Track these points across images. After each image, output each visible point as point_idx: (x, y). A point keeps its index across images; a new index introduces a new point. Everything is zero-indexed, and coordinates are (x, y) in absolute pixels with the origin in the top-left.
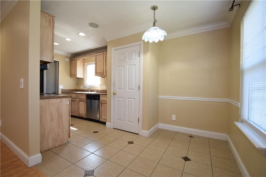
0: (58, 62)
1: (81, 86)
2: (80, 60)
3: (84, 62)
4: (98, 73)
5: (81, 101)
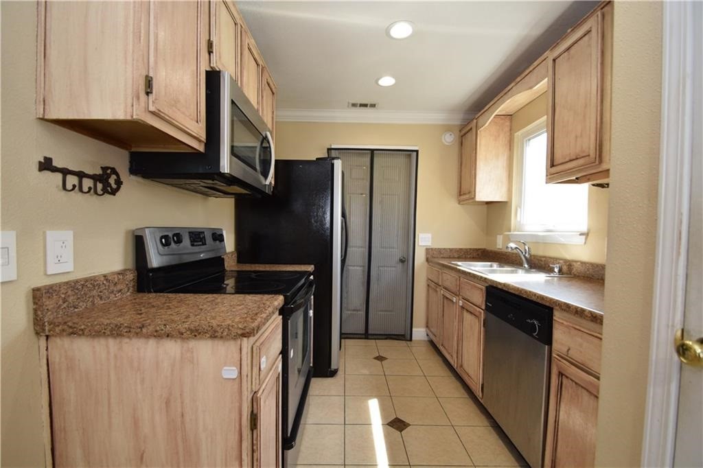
0: (415, 153)
1: (498, 236)
2: (487, 125)
3: (510, 130)
4: (564, 161)
5: (467, 311)
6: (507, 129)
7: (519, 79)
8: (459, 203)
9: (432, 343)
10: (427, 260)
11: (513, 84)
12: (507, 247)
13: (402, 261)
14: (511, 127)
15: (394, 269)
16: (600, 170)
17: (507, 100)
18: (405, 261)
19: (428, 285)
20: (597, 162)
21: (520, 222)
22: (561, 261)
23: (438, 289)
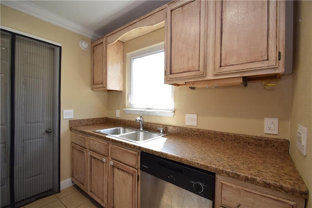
0: (59, 48)
1: (117, 110)
2: (114, 42)
3: (123, 51)
4: (179, 72)
5: (118, 169)
6: (122, 50)
7: (142, 18)
8: (92, 90)
9: (76, 186)
10: (71, 129)
11: (137, 20)
12: (136, 120)
13: (47, 132)
14: (124, 49)
15: (41, 139)
16: (205, 79)
17: (132, 29)
18: (50, 132)
19: (73, 147)
20: (205, 75)
21: (130, 103)
22: (160, 126)
23: (84, 151)
